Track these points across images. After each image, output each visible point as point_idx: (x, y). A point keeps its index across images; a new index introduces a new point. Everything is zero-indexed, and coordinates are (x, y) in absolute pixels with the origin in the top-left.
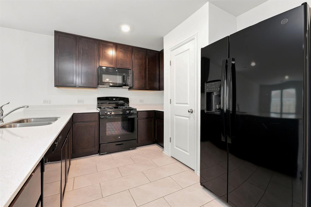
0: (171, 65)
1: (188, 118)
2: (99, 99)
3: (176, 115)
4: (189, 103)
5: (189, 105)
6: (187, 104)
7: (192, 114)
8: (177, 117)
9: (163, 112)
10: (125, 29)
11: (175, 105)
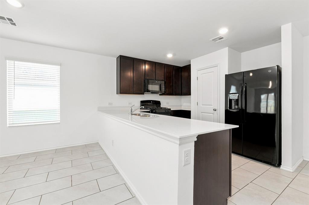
0: (197, 80)
1: (212, 114)
2: (142, 102)
3: (202, 113)
4: (213, 105)
5: (213, 106)
6: (212, 105)
7: (215, 112)
8: (203, 114)
9: (190, 111)
10: (170, 56)
11: (201, 106)
